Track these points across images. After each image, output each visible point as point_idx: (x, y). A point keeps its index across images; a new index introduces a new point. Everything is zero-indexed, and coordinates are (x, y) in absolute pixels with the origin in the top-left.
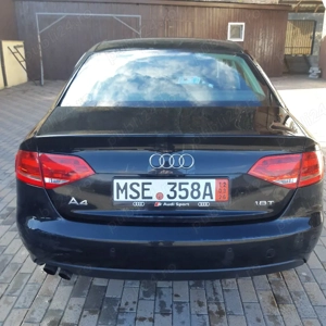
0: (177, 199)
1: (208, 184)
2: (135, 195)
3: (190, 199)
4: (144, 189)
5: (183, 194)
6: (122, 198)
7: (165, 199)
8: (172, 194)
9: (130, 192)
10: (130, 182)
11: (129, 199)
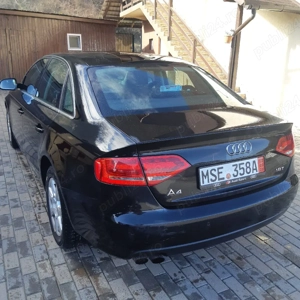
0: (239, 176)
1: (254, 162)
2: (214, 178)
3: (246, 175)
4: (219, 173)
5: (241, 171)
6: (206, 183)
7: (232, 178)
8: (235, 173)
9: (211, 177)
10: (209, 169)
11: (211, 182)
